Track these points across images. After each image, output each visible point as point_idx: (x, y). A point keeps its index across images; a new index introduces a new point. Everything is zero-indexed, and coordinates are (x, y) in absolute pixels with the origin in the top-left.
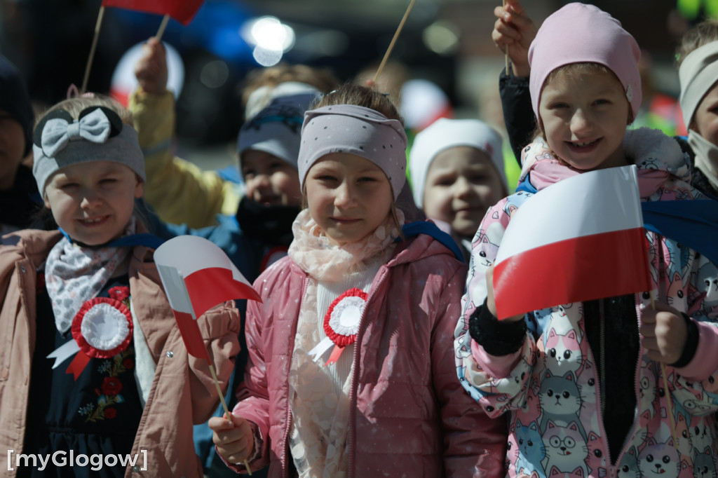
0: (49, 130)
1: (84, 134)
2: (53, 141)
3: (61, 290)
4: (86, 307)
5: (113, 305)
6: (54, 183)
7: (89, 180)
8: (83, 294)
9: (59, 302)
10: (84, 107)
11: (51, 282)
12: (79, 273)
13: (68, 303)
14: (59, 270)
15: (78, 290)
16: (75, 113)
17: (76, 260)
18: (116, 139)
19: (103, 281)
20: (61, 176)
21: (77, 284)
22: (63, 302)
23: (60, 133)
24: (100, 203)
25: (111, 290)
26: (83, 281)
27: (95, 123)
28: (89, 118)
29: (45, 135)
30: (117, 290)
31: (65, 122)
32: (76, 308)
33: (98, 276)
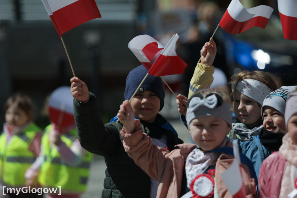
0: (193, 101)
1: (206, 104)
2: (194, 106)
3: (191, 170)
4: (197, 178)
5: (208, 177)
6: (192, 123)
7: (207, 124)
8: (197, 172)
9: (189, 175)
10: (208, 93)
11: (187, 166)
12: (199, 163)
13: (192, 176)
14: (191, 161)
15: (196, 170)
16: (204, 96)
17: (197, 157)
18: (220, 108)
19: (206, 167)
20: (196, 120)
21: (196, 168)
22: (190, 175)
23: (196, 103)
24: (210, 134)
25: (209, 171)
26: (199, 166)
27: (211, 100)
28: (210, 98)
29: (191, 104)
30: (211, 171)
31: (199, 99)
32: (194, 177)
33: (204, 165)
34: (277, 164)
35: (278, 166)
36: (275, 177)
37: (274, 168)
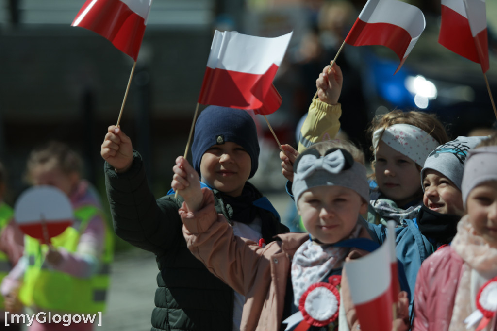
0: (303, 162)
1: (326, 167)
2: (305, 169)
3: (300, 275)
4: (311, 289)
5: (329, 288)
6: (303, 199)
7: (327, 199)
8: (312, 279)
9: (297, 284)
10: (329, 148)
11: (295, 269)
12: (313, 264)
13: (302, 285)
14: (300, 261)
15: (308, 277)
16: (323, 152)
17: (312, 255)
18: (348, 172)
19: (326, 271)
20: (309, 194)
21: (309, 272)
22: (299, 284)
23: (310, 164)
24: (333, 215)
25: (330, 278)
26: (314, 270)
27: (334, 159)
28: (331, 156)
29: (300, 166)
30: (334, 278)
31: (314, 157)
32: (306, 288)
33: (323, 268)
34: (447, 268)
35: (449, 271)
36: (445, 290)
37: (442, 274)
